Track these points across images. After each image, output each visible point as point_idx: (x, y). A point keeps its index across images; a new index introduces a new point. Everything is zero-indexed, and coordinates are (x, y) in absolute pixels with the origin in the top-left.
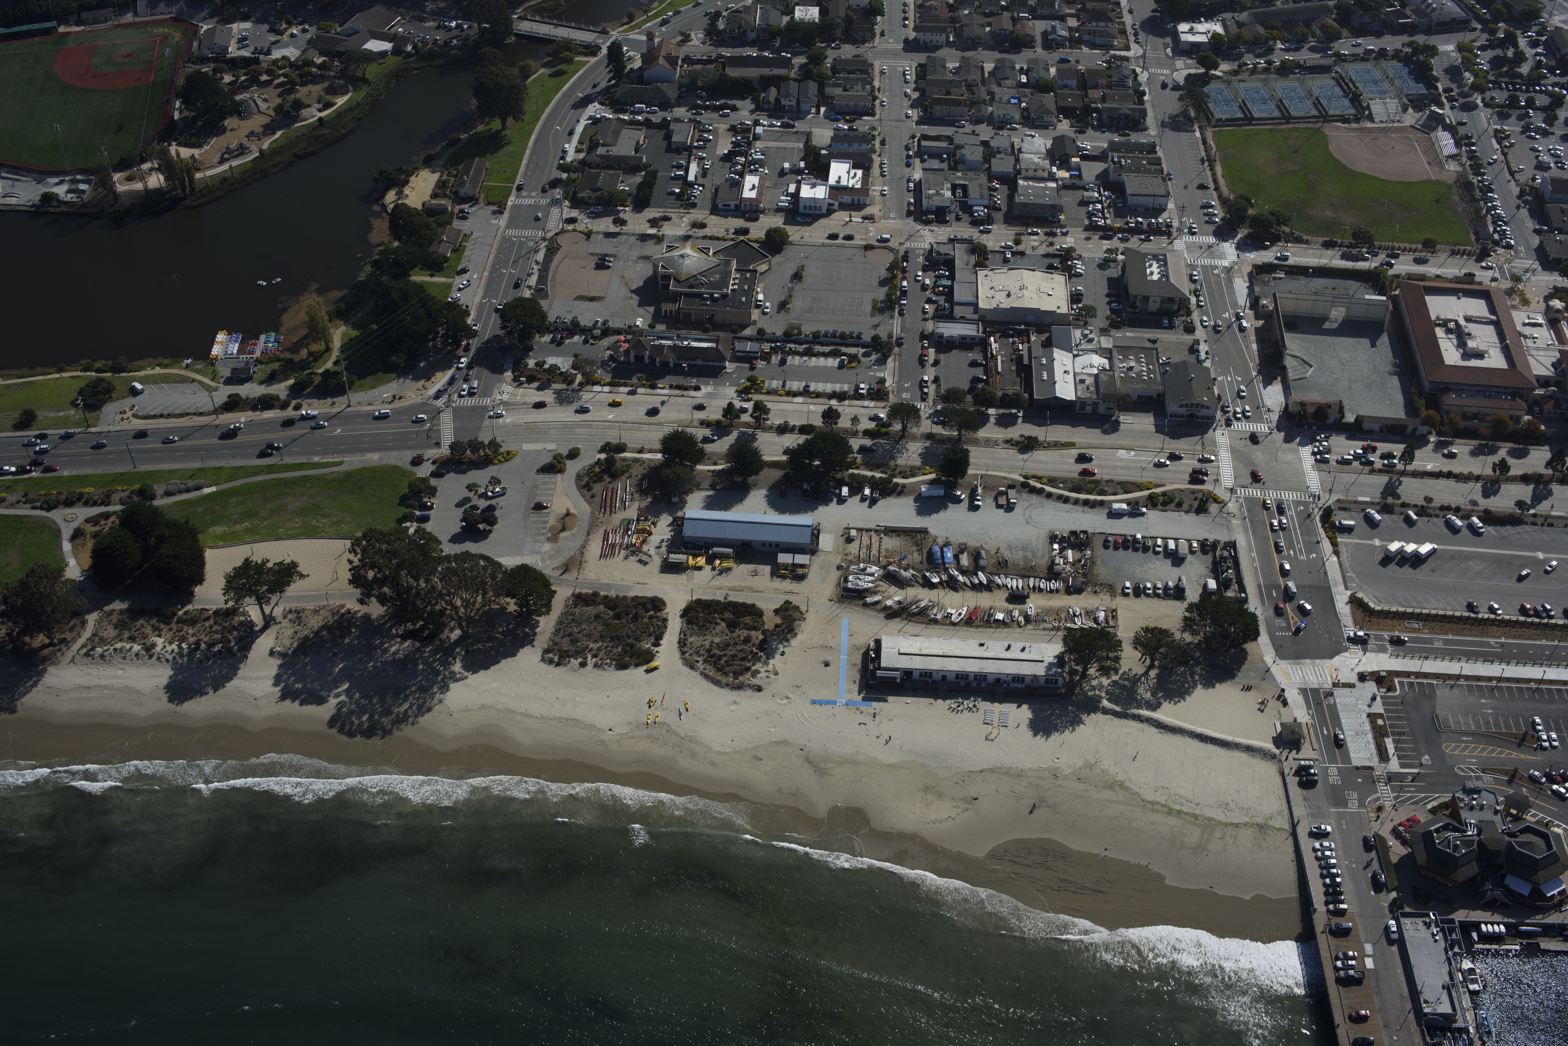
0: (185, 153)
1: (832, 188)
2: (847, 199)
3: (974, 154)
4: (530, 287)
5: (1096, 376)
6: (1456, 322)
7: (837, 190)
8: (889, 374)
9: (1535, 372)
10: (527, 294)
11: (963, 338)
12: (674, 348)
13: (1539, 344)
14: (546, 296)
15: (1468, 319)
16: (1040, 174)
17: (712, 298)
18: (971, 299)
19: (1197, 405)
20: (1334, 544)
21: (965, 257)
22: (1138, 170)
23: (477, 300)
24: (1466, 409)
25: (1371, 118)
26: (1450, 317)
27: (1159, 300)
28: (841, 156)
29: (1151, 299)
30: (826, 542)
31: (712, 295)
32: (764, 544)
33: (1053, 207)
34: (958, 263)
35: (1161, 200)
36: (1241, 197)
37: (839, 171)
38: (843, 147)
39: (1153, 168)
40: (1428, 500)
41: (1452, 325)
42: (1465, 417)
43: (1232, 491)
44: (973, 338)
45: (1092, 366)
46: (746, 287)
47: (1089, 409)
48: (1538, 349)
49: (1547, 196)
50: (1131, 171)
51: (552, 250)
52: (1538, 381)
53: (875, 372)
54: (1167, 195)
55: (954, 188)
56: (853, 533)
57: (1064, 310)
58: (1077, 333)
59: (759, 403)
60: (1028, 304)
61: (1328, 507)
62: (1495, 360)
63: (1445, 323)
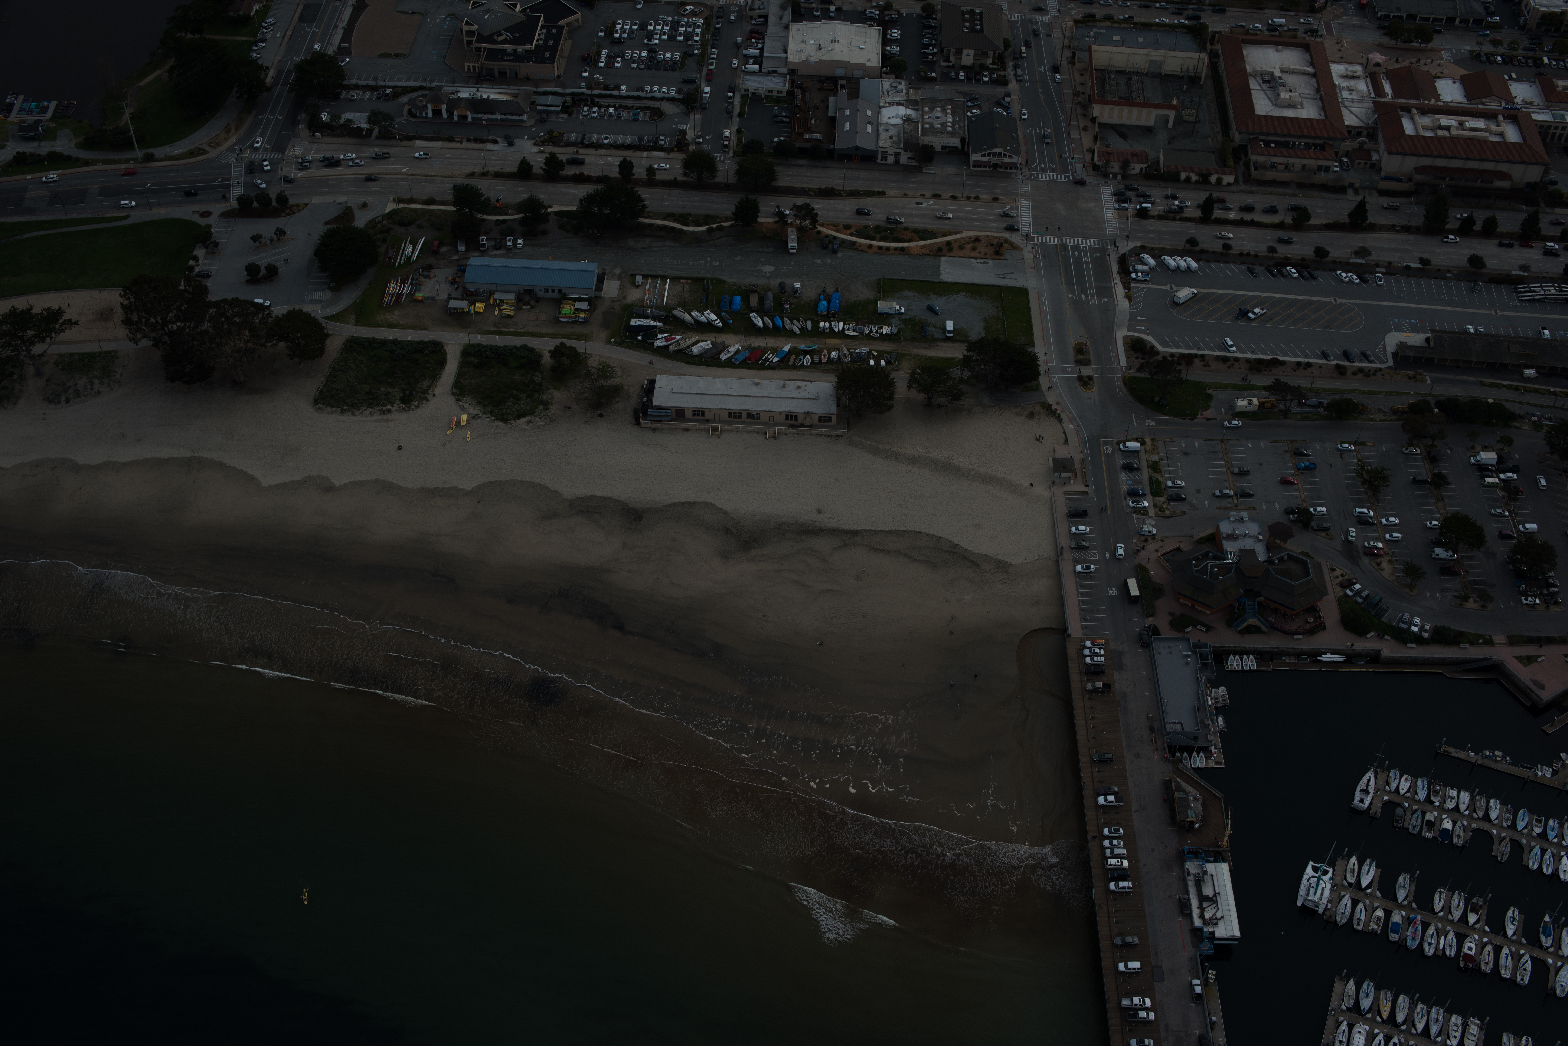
4: (333, 45)
5: (900, 127)
6: (1272, 73)
8: (690, 126)
9: (1346, 123)
10: (331, 51)
11: (770, 92)
12: (472, 101)
13: (1354, 96)
14: (349, 54)
15: (1284, 71)
17: (515, 53)
18: (780, 53)
19: (1000, 154)
20: (1126, 288)
21: (779, 13)
23: (278, 59)
24: (1274, 159)
26: (1266, 69)
27: (972, 53)
29: (964, 52)
30: (612, 288)
31: (515, 50)
32: (547, 290)
34: (771, 19)
40: (1226, 246)
41: (1267, 77)
42: (1272, 167)
43: (1027, 237)
44: (778, 92)
45: (897, 117)
46: (551, 43)
47: (891, 159)
48: (1353, 100)
51: (359, 7)
53: (677, 123)
56: (639, 279)
57: (874, 63)
58: (885, 85)
59: (553, 155)
60: (838, 57)
61: (1124, 254)
62: (1307, 111)
63: (1260, 74)
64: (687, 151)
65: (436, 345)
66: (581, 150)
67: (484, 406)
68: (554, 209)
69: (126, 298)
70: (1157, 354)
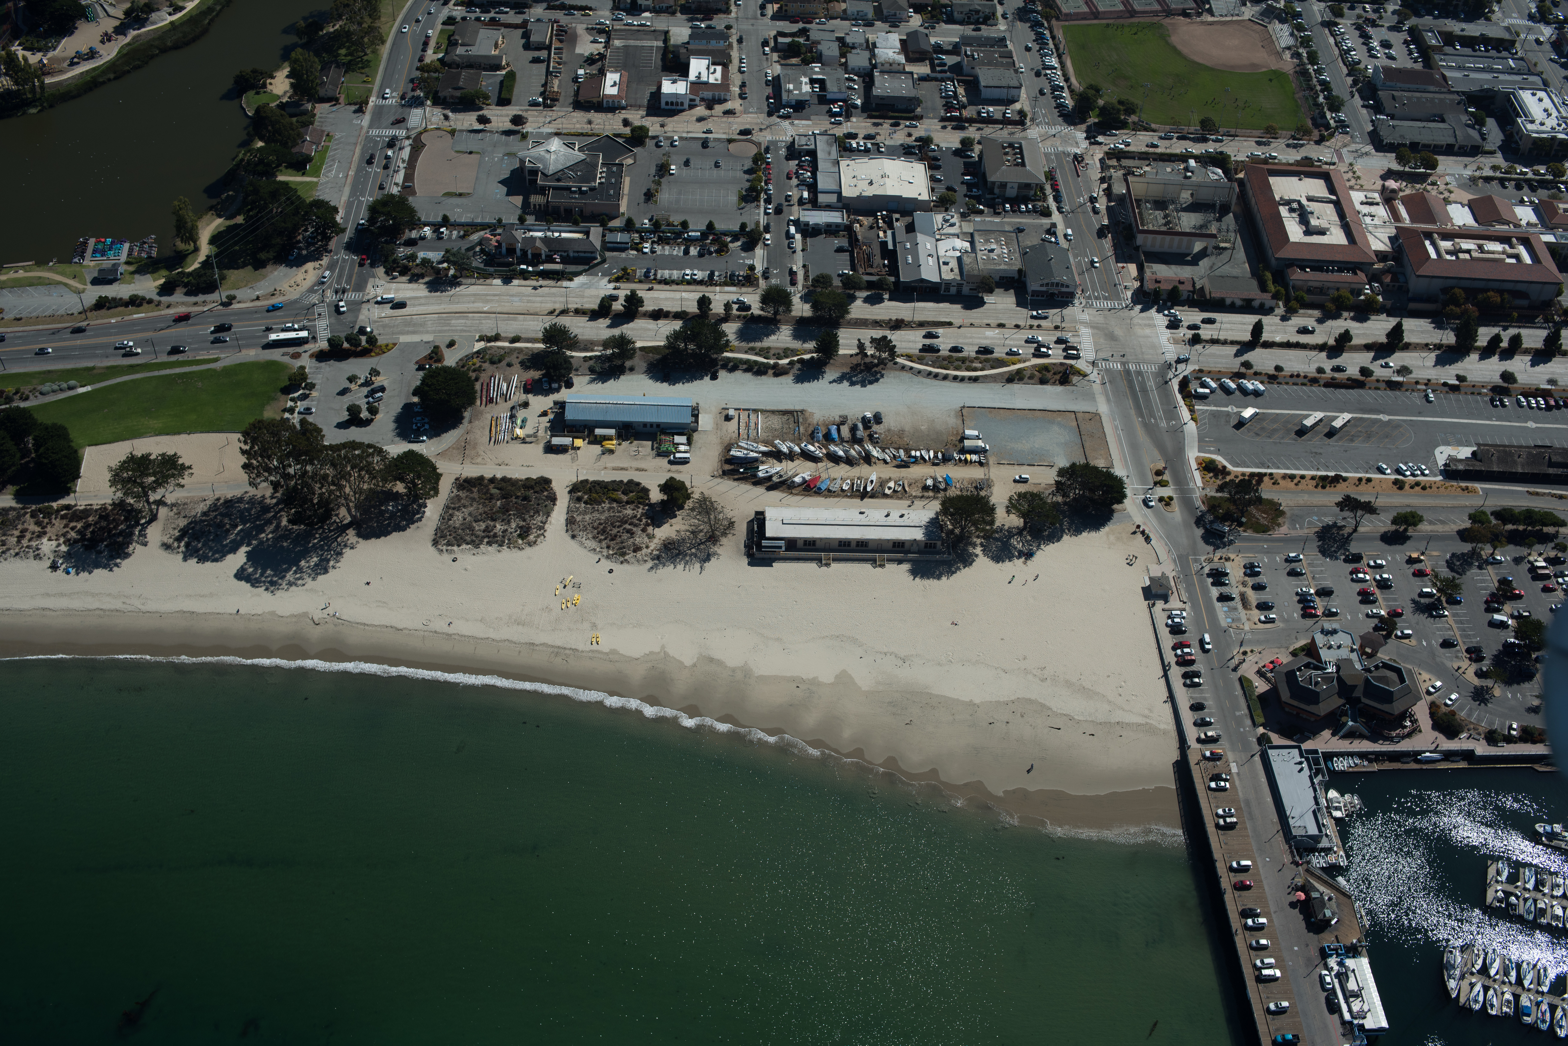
0: (34, 59)
1: (692, 83)
2: (708, 94)
3: (830, 49)
4: (397, 184)
5: (959, 259)
6: (1299, 202)
7: (698, 85)
8: (758, 259)
9: (1373, 248)
10: (395, 190)
11: (829, 225)
12: (545, 240)
13: (1376, 221)
14: (414, 193)
15: (1310, 199)
16: (895, 67)
17: (581, 192)
18: (834, 187)
19: (1057, 284)
20: (1192, 411)
21: (827, 148)
22: (990, 64)
23: (344, 198)
24: (1310, 284)
25: (1210, 12)
26: (1293, 197)
27: (1016, 186)
28: (700, 53)
29: (1009, 186)
30: (706, 421)
31: (580, 188)
32: (645, 425)
33: (910, 99)
34: (820, 155)
35: (1014, 92)
36: (1091, 87)
37: (698, 66)
38: (701, 45)
39: (1005, 60)
40: (1278, 368)
41: (1295, 205)
42: (1309, 291)
43: (1093, 363)
44: (837, 225)
45: (954, 249)
46: (613, 180)
47: (953, 290)
48: (1376, 226)
49: (1379, 85)
50: (984, 64)
51: (417, 147)
52: (1377, 256)
53: (743, 258)
54: (1020, 87)
55: (812, 81)
56: (731, 412)
57: (925, 197)
58: (938, 218)
59: (633, 293)
60: (890, 192)
61: (1185, 377)
62: (1336, 237)
63: (1288, 203)
64: (757, 286)
65: (544, 482)
66: (656, 286)
67: (600, 541)
68: (639, 344)
69: (245, 443)
70: (1229, 473)
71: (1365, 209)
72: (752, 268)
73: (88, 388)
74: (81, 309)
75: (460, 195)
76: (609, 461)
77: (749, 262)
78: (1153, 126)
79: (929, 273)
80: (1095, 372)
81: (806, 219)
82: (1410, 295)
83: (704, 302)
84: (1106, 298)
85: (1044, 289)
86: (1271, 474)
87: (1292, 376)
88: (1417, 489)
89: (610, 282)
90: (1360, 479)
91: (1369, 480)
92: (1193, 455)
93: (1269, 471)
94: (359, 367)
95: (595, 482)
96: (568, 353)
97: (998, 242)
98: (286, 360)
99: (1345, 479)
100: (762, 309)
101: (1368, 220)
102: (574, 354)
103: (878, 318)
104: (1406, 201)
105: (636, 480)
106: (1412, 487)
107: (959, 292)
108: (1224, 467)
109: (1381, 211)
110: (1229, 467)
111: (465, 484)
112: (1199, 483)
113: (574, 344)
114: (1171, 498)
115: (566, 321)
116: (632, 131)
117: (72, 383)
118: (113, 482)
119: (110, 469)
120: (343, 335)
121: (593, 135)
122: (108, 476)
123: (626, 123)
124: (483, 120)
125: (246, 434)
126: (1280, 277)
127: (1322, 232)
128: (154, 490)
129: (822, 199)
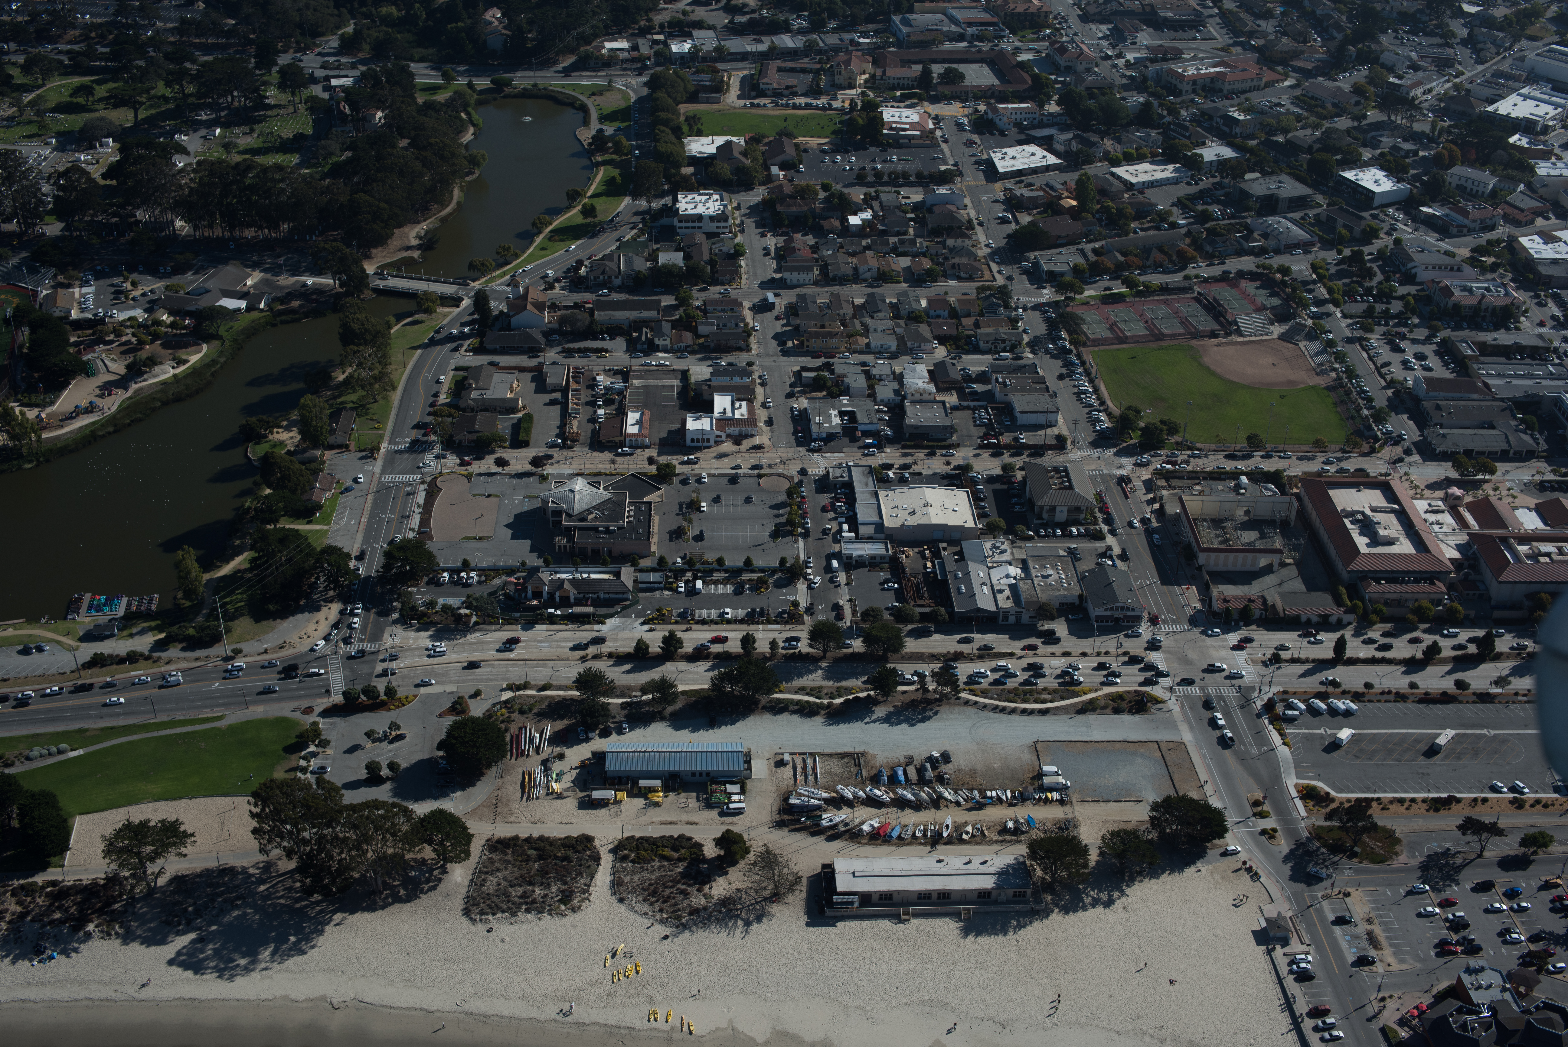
0: (31, 414)
1: (718, 420)
2: (733, 430)
3: (858, 382)
4: (412, 529)
6: (1363, 513)
7: (724, 421)
8: (801, 594)
9: (1447, 556)
10: (411, 535)
11: (873, 557)
12: (573, 582)
14: (431, 538)
15: (1374, 510)
16: (926, 397)
17: (607, 531)
18: (875, 518)
19: (1122, 608)
20: (1282, 735)
21: (864, 480)
22: (1023, 390)
24: (1387, 596)
25: (1239, 332)
26: (1356, 508)
27: (1065, 509)
28: (723, 390)
29: (1058, 509)
30: (760, 768)
31: (607, 528)
32: (693, 774)
33: (945, 428)
34: (857, 486)
35: (1051, 417)
36: (1130, 408)
37: (722, 402)
38: (724, 381)
39: (1038, 386)
40: (1368, 686)
41: (1359, 517)
42: (1386, 603)
43: (1171, 690)
44: (882, 557)
45: (1008, 576)
47: (1012, 619)
48: (1445, 534)
49: (1422, 394)
50: (1017, 391)
51: (433, 491)
52: (1452, 564)
53: (785, 595)
54: (1057, 411)
55: (842, 414)
56: (787, 757)
57: (970, 524)
58: (988, 545)
59: (672, 634)
60: (935, 521)
61: (1270, 700)
62: (1405, 547)
63: (1351, 514)
64: (803, 623)
65: (587, 840)
66: (694, 627)
67: (652, 904)
68: (681, 688)
69: (256, 805)
70: (1333, 800)
71: (1432, 518)
72: (796, 604)
73: (80, 752)
74: (74, 667)
75: (480, 539)
76: (655, 814)
77: (791, 598)
78: (1198, 445)
79: (985, 602)
80: (1173, 699)
81: (849, 552)
82: (1493, 603)
83: (748, 641)
84: (1174, 621)
85: (1108, 613)
86: (1378, 799)
87: (1382, 693)
88: (1539, 807)
89: (643, 623)
90: (1475, 800)
91: (1485, 800)
92: (1291, 782)
93: (1376, 795)
94: (378, 721)
95: (642, 838)
96: (605, 700)
97: (1054, 567)
98: (297, 715)
99: (1458, 801)
100: (811, 646)
101: (1436, 528)
102: (611, 701)
103: (935, 651)
104: (1470, 507)
105: (688, 834)
106: (1532, 806)
107: (1018, 621)
108: (1328, 794)
109: (1447, 518)
110: (1333, 793)
111: (497, 845)
112: (1303, 813)
113: (611, 690)
114: (1275, 830)
115: (601, 666)
116: (658, 469)
117: (63, 746)
118: (107, 853)
119: (104, 838)
120: (359, 688)
121: (617, 474)
122: (102, 846)
123: (651, 461)
124: (501, 462)
125: (255, 795)
126: (1354, 591)
127: (1390, 542)
128: (152, 859)
129: (863, 530)
